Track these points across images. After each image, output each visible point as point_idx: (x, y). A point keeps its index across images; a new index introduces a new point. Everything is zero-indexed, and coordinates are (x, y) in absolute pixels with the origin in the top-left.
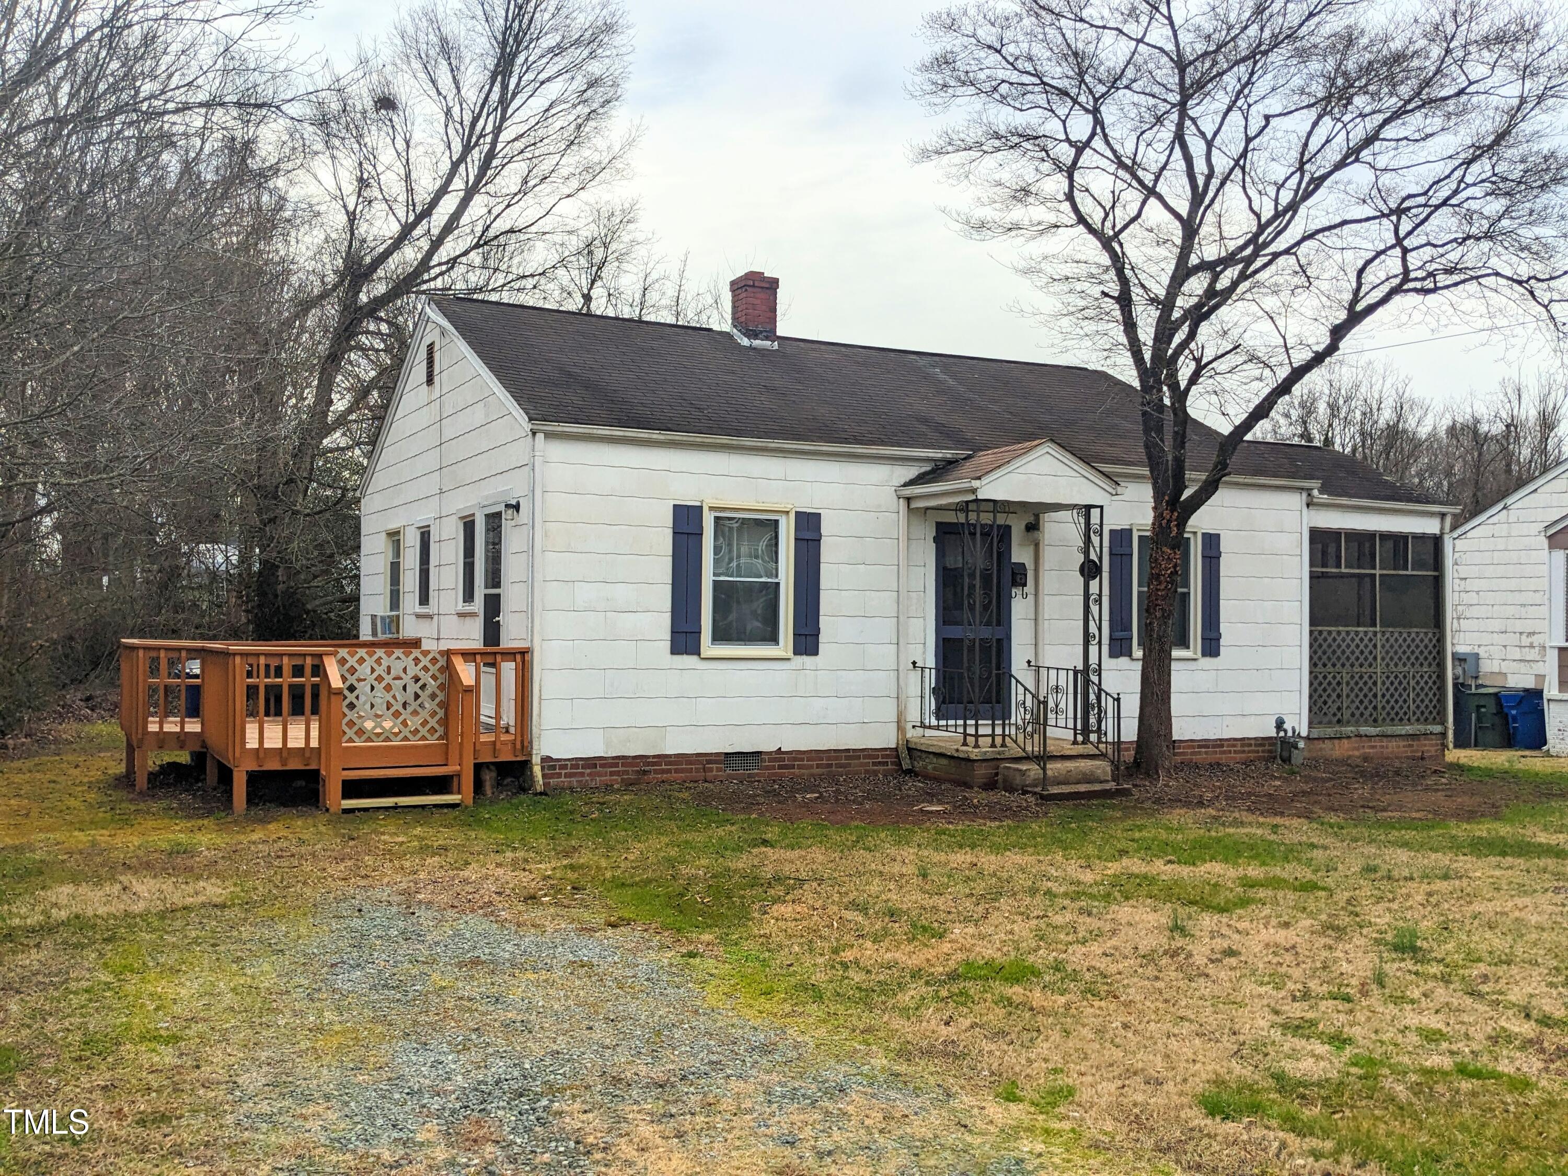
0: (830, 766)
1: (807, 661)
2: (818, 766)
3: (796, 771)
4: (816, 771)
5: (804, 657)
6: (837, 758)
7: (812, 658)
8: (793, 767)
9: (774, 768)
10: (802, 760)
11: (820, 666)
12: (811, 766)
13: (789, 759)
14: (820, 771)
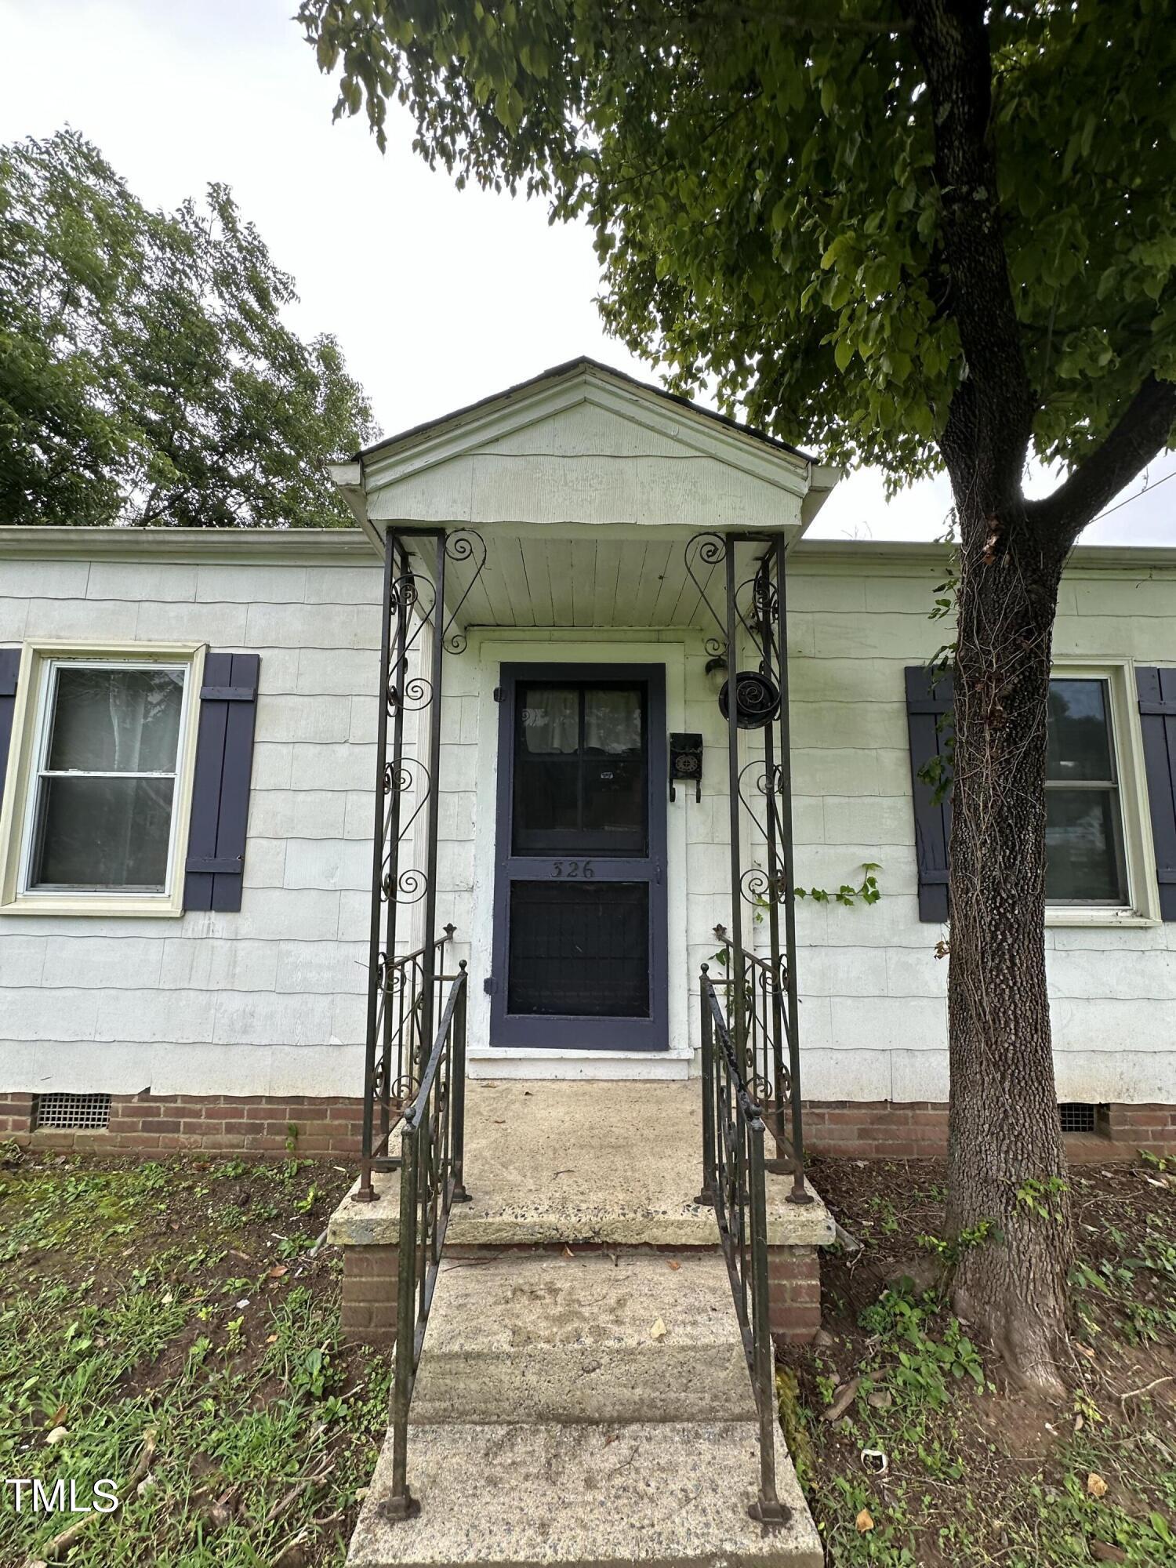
0: (256, 1129)
1: (218, 922)
2: (230, 1129)
3: (182, 1137)
4: (224, 1138)
5: (208, 915)
6: (271, 1114)
7: (230, 916)
8: (175, 1128)
9: (132, 1127)
10: (198, 1114)
11: (243, 933)
12: (215, 1129)
13: (169, 1112)
14: (233, 1138)
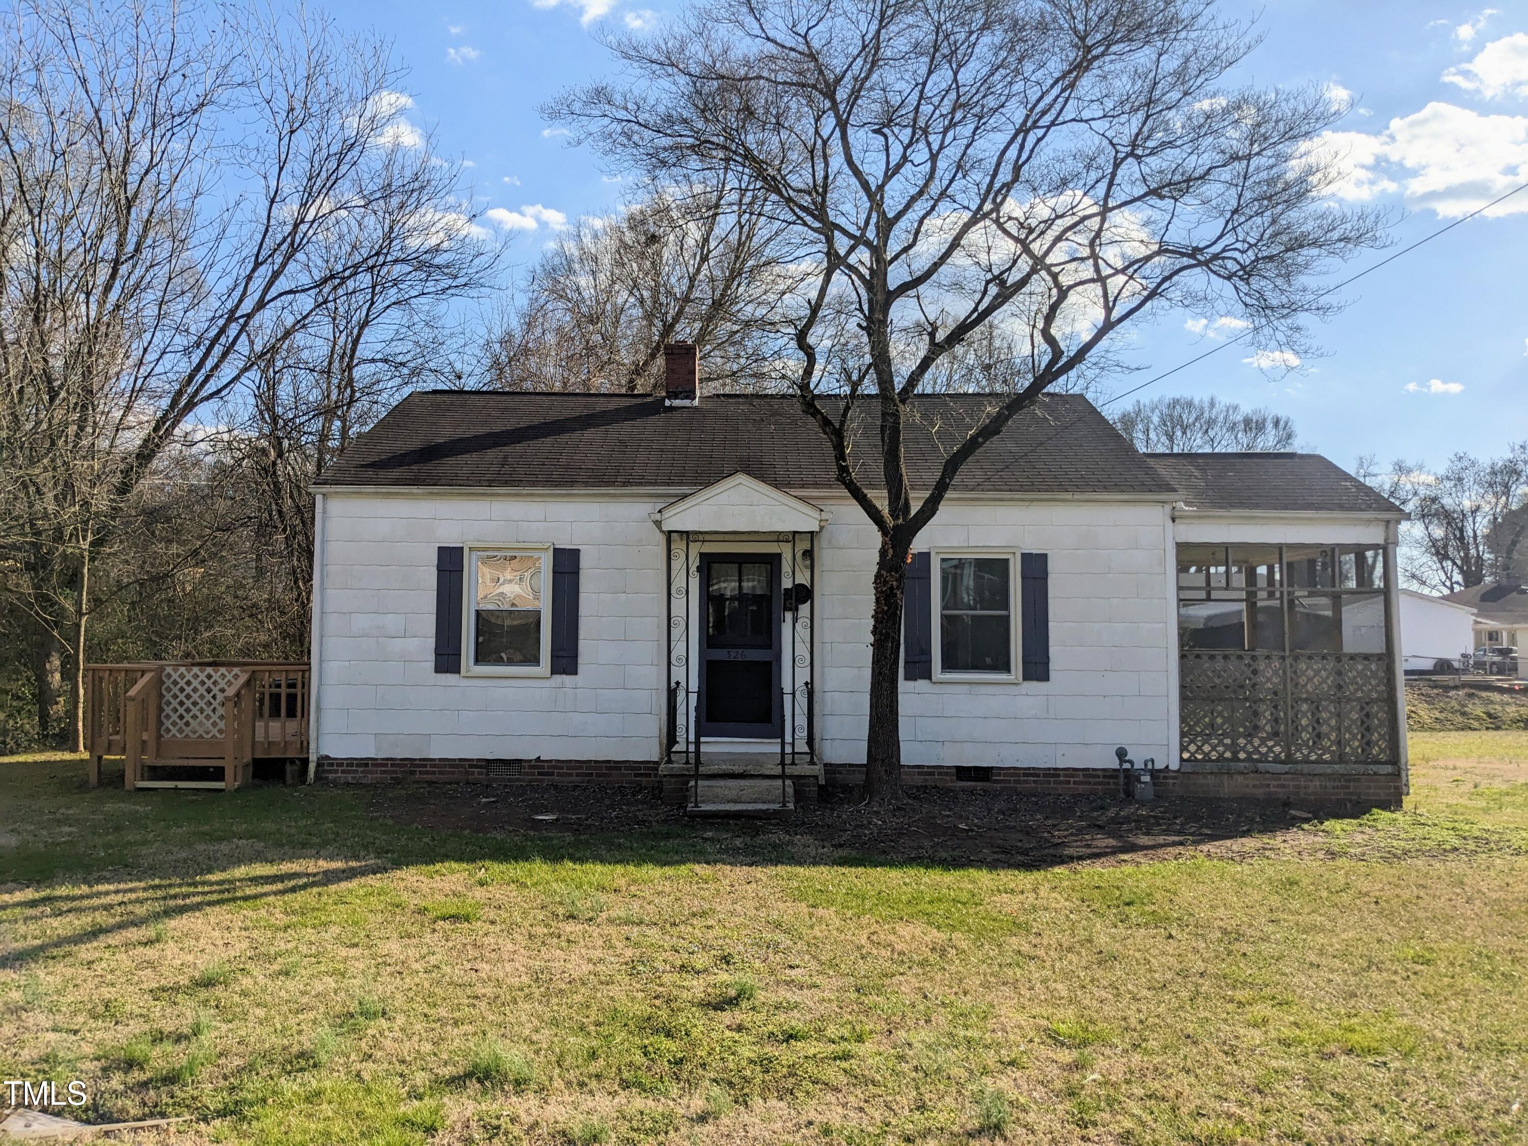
0: (589, 775)
1: (567, 679)
2: (577, 775)
3: (556, 778)
4: (574, 778)
5: (564, 676)
6: (596, 768)
7: (572, 677)
8: (553, 774)
9: (533, 774)
10: (562, 768)
11: (580, 685)
12: (570, 775)
13: (549, 767)
14: (579, 779)
